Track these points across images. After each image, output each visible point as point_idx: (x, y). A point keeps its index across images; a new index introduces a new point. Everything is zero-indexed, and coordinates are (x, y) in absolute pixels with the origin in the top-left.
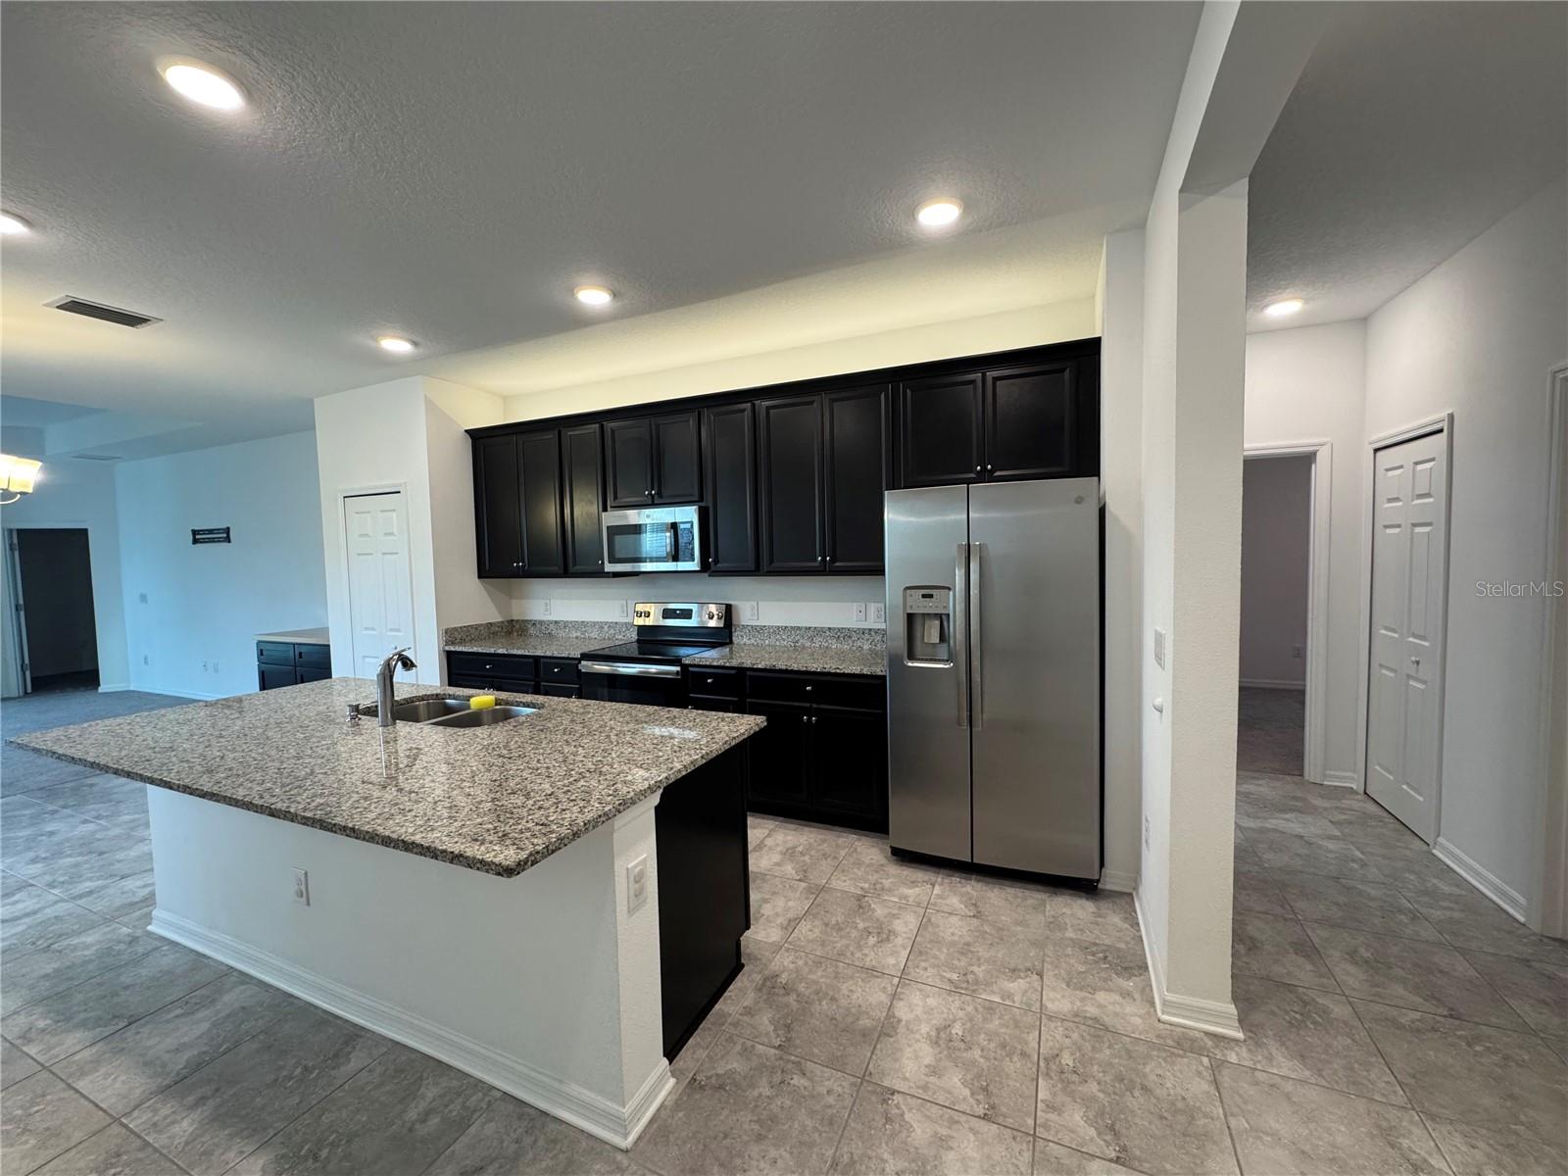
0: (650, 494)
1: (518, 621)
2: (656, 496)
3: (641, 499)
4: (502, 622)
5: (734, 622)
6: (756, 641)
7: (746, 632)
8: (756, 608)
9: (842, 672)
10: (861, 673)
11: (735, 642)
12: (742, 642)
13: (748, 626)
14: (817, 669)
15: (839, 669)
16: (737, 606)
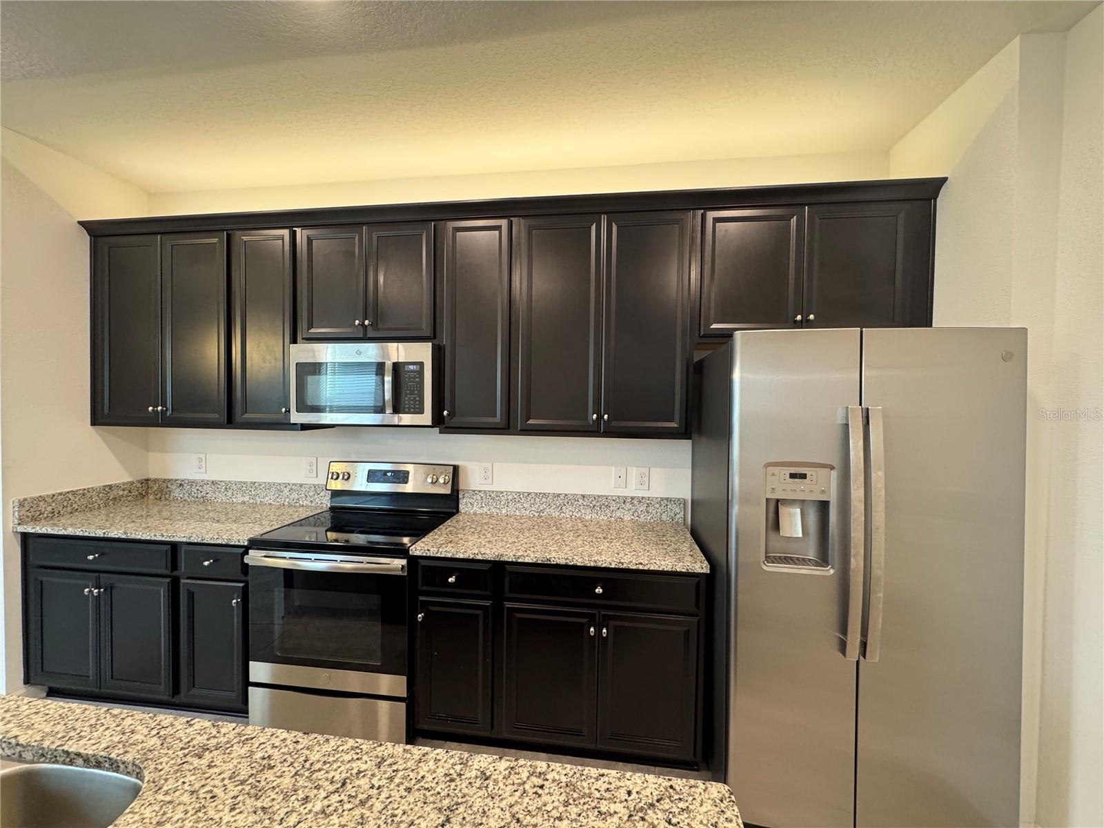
0: (363, 325)
1: (155, 481)
2: (369, 329)
3: (349, 330)
4: (132, 483)
5: (461, 486)
6: (489, 510)
7: (479, 498)
8: (490, 472)
9: (646, 568)
10: (673, 570)
11: (462, 511)
12: (472, 512)
13: (480, 491)
14: (611, 564)
15: (641, 564)
16: (466, 467)
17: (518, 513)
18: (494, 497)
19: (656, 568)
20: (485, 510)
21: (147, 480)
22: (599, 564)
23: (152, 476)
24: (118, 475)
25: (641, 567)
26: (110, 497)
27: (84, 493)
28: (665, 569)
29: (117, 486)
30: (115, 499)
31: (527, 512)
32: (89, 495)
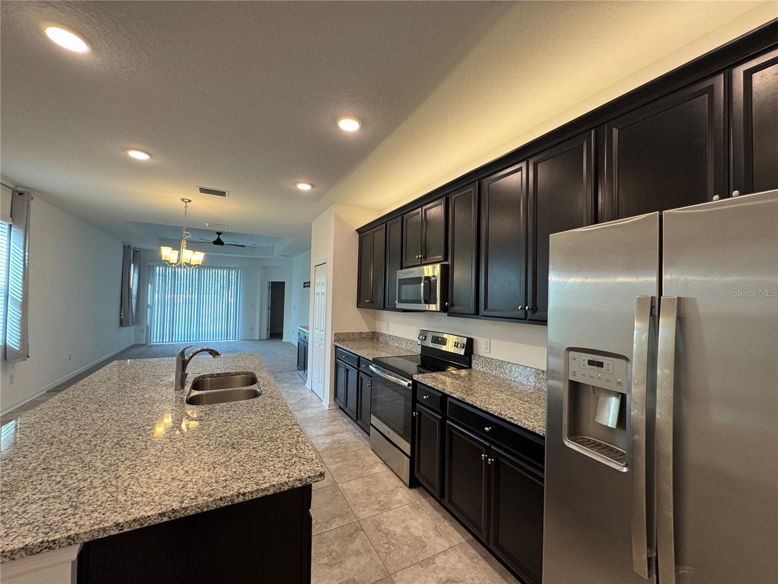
0: (419, 257)
2: (422, 260)
3: (416, 261)
4: (369, 332)
5: (475, 352)
6: (486, 370)
7: (481, 361)
8: (489, 344)
9: (515, 423)
10: (534, 431)
11: (473, 368)
12: (478, 369)
13: (482, 357)
14: (495, 412)
15: (513, 418)
16: (477, 340)
17: (501, 375)
18: (489, 361)
19: (522, 425)
20: (484, 369)
21: (374, 332)
22: (489, 410)
23: (377, 331)
24: (365, 329)
25: (512, 421)
26: (361, 337)
27: (353, 334)
28: (528, 429)
29: (364, 333)
30: (363, 338)
31: (507, 376)
32: (354, 335)
